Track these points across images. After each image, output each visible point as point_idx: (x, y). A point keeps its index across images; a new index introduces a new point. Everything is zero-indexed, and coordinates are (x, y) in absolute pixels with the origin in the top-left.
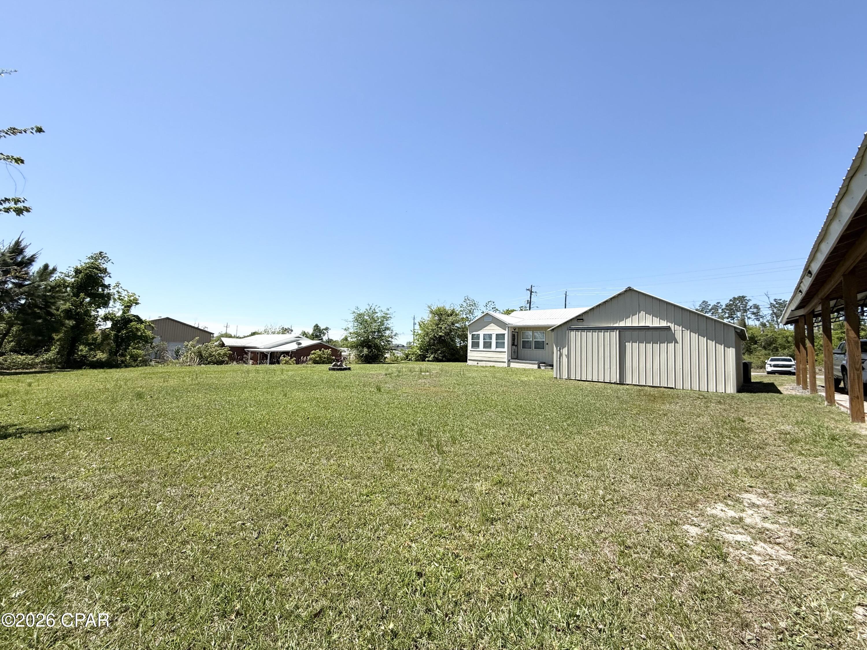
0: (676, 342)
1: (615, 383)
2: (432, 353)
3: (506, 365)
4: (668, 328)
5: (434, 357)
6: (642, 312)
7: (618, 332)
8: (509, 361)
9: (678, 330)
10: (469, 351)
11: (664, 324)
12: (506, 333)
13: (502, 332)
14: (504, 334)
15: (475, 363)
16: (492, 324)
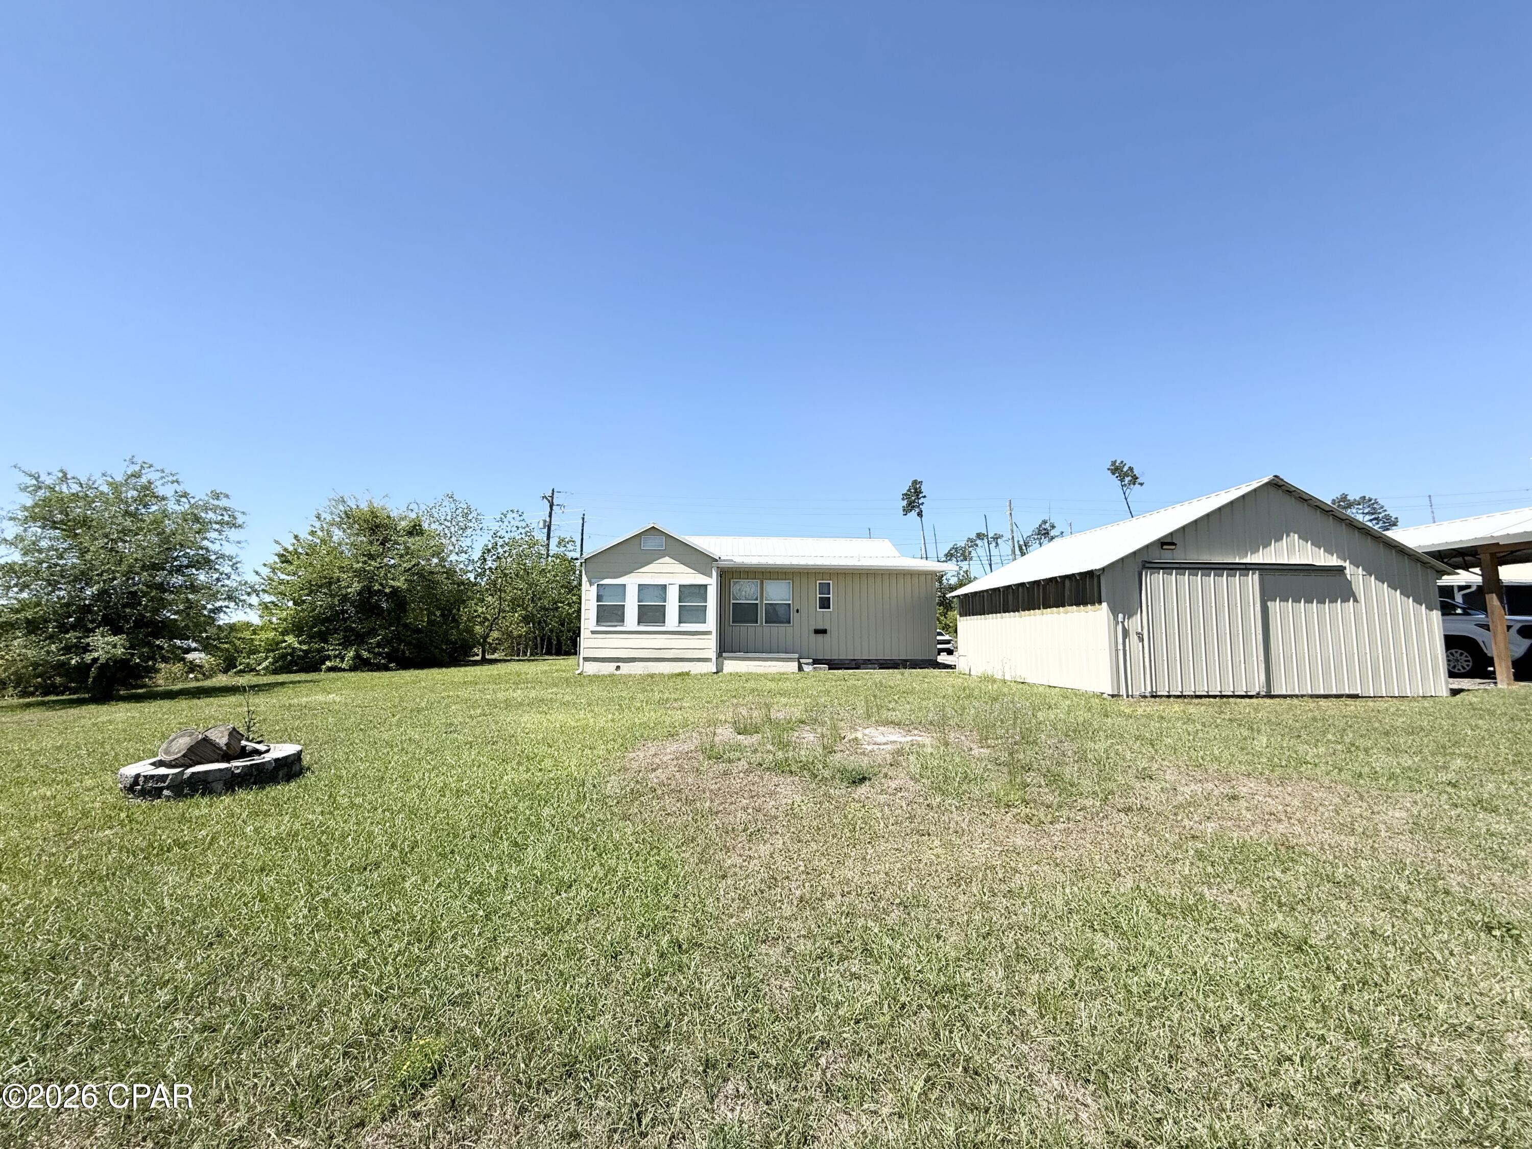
0: (1356, 600)
1: (1258, 696)
2: (346, 644)
3: (711, 667)
4: (1341, 569)
5: (358, 656)
6: (1292, 534)
7: (1256, 577)
8: (720, 655)
9: (1355, 574)
10: (585, 633)
11: (1333, 561)
12: (712, 582)
13: (698, 579)
14: (706, 586)
15: (610, 668)
16: (667, 558)
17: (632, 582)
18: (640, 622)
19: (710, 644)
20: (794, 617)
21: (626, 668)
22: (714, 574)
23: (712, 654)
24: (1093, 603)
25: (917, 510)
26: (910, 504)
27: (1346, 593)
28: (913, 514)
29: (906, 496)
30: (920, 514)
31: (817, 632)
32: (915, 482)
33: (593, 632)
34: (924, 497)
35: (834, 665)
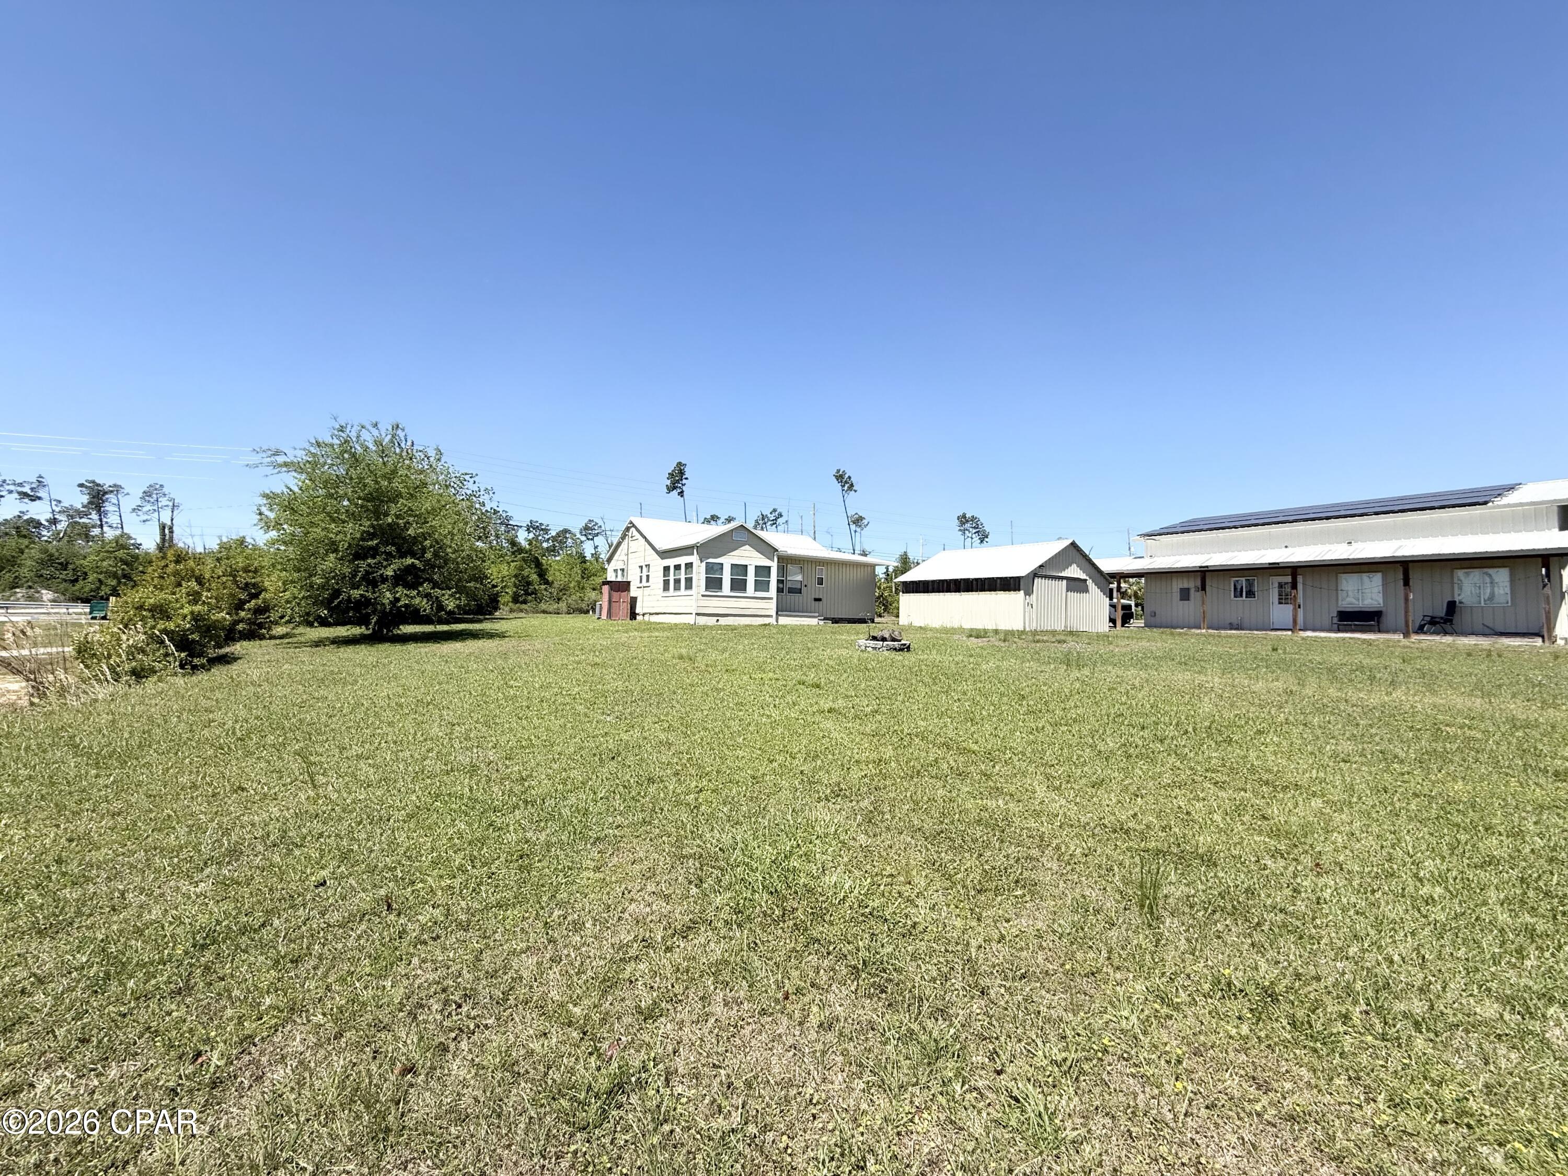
3: (773, 621)
4: (1085, 580)
7: (1065, 582)
8: (778, 613)
9: (1089, 582)
11: (1085, 576)
12: (774, 565)
13: (765, 562)
14: (770, 567)
15: (711, 621)
16: (747, 547)
17: (727, 561)
18: (732, 590)
19: (773, 605)
20: (804, 589)
21: (723, 621)
22: (776, 559)
23: (773, 613)
24: (1015, 590)
25: (679, 491)
26: (673, 483)
27: (1085, 590)
28: (675, 493)
29: (671, 475)
30: (681, 494)
31: (816, 600)
32: (680, 464)
33: (703, 596)
34: (686, 479)
35: (836, 621)
